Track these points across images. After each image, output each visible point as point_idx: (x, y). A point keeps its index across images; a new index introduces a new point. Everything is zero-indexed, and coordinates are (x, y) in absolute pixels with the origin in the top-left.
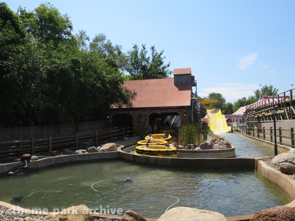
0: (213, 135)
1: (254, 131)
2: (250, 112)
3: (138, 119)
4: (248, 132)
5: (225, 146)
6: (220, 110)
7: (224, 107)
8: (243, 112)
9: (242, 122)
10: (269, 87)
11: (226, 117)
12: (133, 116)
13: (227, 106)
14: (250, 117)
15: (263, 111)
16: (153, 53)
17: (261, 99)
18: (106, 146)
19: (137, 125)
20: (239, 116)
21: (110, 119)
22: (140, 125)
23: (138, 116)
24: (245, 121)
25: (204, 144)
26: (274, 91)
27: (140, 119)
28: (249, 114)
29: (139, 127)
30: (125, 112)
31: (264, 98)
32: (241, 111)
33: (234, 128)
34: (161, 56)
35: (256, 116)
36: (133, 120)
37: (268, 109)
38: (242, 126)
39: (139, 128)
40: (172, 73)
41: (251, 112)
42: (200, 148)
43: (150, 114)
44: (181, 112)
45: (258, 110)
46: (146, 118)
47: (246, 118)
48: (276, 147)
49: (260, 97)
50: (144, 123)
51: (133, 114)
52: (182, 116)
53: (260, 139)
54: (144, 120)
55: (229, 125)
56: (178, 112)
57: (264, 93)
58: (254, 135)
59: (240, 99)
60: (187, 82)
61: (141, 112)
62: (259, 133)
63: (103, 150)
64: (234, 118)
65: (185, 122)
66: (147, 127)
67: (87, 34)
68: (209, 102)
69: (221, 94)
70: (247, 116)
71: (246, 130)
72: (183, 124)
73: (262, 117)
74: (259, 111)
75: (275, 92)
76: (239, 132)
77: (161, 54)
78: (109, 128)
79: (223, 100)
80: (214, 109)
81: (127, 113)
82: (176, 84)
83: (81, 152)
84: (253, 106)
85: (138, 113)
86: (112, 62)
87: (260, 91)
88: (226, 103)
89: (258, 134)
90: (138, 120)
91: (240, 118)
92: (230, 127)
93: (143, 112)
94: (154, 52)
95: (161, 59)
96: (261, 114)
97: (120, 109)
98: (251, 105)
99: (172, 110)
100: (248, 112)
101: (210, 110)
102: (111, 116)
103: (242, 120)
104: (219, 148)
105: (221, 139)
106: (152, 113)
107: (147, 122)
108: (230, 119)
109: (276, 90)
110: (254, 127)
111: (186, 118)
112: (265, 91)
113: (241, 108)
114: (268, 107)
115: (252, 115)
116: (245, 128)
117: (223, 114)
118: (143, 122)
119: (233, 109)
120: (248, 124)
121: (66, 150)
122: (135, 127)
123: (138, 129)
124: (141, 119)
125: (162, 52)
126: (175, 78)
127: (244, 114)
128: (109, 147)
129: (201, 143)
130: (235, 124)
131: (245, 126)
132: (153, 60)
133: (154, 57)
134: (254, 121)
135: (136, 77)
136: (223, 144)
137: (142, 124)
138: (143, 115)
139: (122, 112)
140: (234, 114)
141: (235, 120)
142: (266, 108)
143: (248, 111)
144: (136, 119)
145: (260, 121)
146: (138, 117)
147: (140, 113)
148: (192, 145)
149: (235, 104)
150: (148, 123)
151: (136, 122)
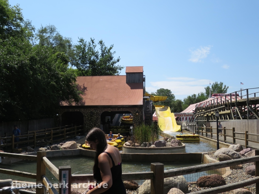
0: (164, 134)
1: (202, 131)
2: (199, 111)
3: (89, 117)
4: (197, 131)
5: (177, 144)
6: (169, 108)
7: (173, 104)
8: (193, 110)
9: (191, 121)
10: (219, 84)
11: (175, 116)
12: (84, 114)
13: (176, 103)
14: (199, 115)
15: (212, 110)
16: (102, 48)
17: (211, 97)
18: (68, 144)
19: (88, 123)
20: (189, 115)
21: (59, 116)
22: (91, 123)
23: (90, 114)
24: (195, 119)
25: (159, 142)
26: (224, 88)
27: (91, 117)
28: (199, 113)
29: (90, 125)
30: (76, 110)
31: (214, 96)
32: (191, 109)
33: (183, 127)
34: (110, 51)
35: (205, 115)
36: (84, 118)
37: (216, 108)
38: (192, 125)
39: (91, 127)
40: (122, 69)
41: (201, 111)
42: (155, 146)
43: (102, 112)
44: (133, 111)
45: (207, 108)
46: (98, 116)
47: (195, 117)
48: (218, 143)
49: (210, 95)
50: (96, 122)
51: (85, 112)
52: (134, 115)
53: (208, 138)
54: (96, 118)
55: (178, 124)
56: (130, 111)
57: (214, 90)
58: (203, 135)
59: (190, 96)
60: (139, 80)
61: (92, 110)
62: (207, 132)
63: (65, 148)
64: (183, 116)
65: (137, 121)
66: (99, 125)
67: (32, 24)
68: (158, 98)
69: (170, 90)
70: (197, 115)
71: (196, 129)
72: (135, 123)
73: (211, 116)
74: (208, 110)
75: (225, 90)
76: (189, 131)
77: (111, 48)
78: (60, 126)
79: (172, 97)
80: (163, 107)
81: (78, 110)
82: (128, 82)
83: (45, 150)
84: (202, 104)
85: (90, 112)
86: (64, 57)
87: (210, 88)
88: (175, 100)
89: (207, 134)
90: (90, 119)
91: (190, 116)
92: (180, 126)
93: (94, 110)
94: (103, 46)
95: (111, 54)
96: (210, 113)
97: (70, 107)
98: (200, 103)
99: (125, 109)
100: (198, 111)
101: (159, 108)
102: (60, 114)
103: (191, 119)
104: (172, 146)
105: (172, 138)
106: (104, 111)
107: (98, 121)
108: (179, 117)
109: (226, 87)
110: (203, 126)
111: (138, 117)
112: (215, 87)
113: (191, 106)
114: (216, 106)
115: (201, 114)
116: (194, 127)
117: (172, 112)
118: (94, 120)
119: (182, 106)
120: (197, 123)
121: (29, 148)
122: (86, 125)
123: (89, 128)
124: (93, 118)
125: (111, 47)
126: (127, 76)
127: (193, 112)
128: (70, 145)
129: (156, 142)
130: (184, 123)
131: (194, 125)
132: (102, 55)
133: (103, 51)
134: (204, 120)
135: (84, 72)
136: (175, 142)
137: (93, 123)
138: (95, 113)
139: (72, 109)
140: (183, 112)
141: (184, 119)
142: (215, 107)
143: (197, 109)
144: (87, 117)
145: (209, 121)
146: (89, 116)
147: (92, 112)
148: (147, 143)
149: (184, 100)
150: (100, 122)
151: (87, 120)
